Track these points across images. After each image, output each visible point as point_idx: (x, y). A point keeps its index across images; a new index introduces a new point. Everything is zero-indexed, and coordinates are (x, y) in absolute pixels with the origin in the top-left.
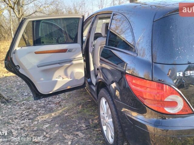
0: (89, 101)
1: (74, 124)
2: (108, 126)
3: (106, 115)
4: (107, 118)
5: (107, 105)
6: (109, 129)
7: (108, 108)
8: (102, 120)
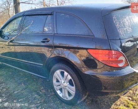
0: (26, 80)
1: (29, 97)
2: (65, 89)
3: (63, 81)
4: (65, 83)
5: (66, 73)
6: (66, 90)
7: (68, 75)
8: (55, 87)
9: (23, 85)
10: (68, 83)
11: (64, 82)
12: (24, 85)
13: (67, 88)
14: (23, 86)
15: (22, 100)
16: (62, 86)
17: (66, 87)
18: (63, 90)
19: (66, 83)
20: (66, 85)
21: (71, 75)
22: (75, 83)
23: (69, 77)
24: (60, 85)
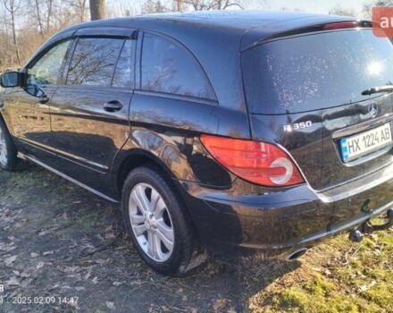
0: (78, 204)
1: (71, 247)
2: (154, 233)
3: (149, 213)
4: (154, 219)
5: (155, 194)
6: (156, 237)
7: (159, 198)
8: (133, 226)
9: (65, 215)
10: (162, 219)
11: (151, 216)
12: (68, 216)
13: (157, 230)
14: (66, 218)
15: (52, 252)
16: (147, 226)
17: (156, 228)
18: (150, 235)
19: (157, 219)
20: (155, 224)
21: (165, 199)
22: (173, 220)
23: (162, 205)
24: (143, 223)
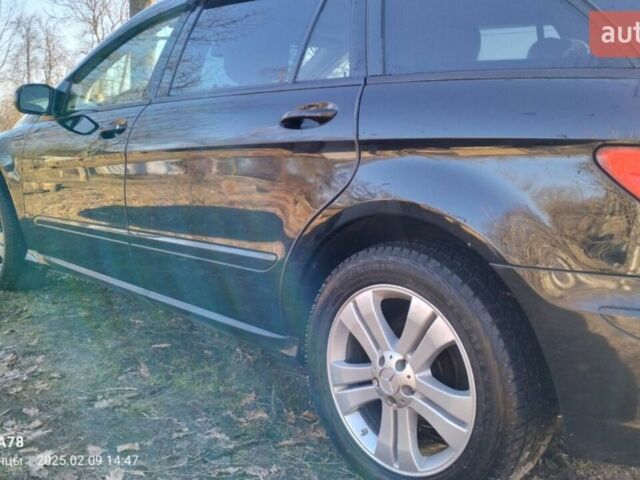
0: (165, 349)
1: (175, 435)
2: (403, 404)
3: (393, 358)
4: (408, 369)
6: (406, 412)
8: (335, 391)
9: (144, 370)
10: (428, 372)
11: (402, 364)
12: (151, 372)
15: (136, 446)
16: (384, 387)
17: (412, 391)
18: (387, 411)
23: (444, 332)
24: (369, 383)
